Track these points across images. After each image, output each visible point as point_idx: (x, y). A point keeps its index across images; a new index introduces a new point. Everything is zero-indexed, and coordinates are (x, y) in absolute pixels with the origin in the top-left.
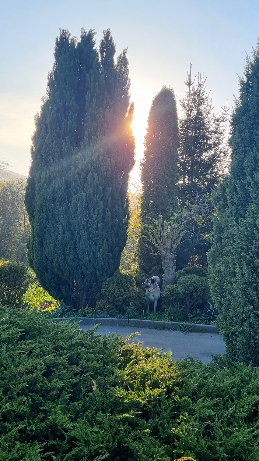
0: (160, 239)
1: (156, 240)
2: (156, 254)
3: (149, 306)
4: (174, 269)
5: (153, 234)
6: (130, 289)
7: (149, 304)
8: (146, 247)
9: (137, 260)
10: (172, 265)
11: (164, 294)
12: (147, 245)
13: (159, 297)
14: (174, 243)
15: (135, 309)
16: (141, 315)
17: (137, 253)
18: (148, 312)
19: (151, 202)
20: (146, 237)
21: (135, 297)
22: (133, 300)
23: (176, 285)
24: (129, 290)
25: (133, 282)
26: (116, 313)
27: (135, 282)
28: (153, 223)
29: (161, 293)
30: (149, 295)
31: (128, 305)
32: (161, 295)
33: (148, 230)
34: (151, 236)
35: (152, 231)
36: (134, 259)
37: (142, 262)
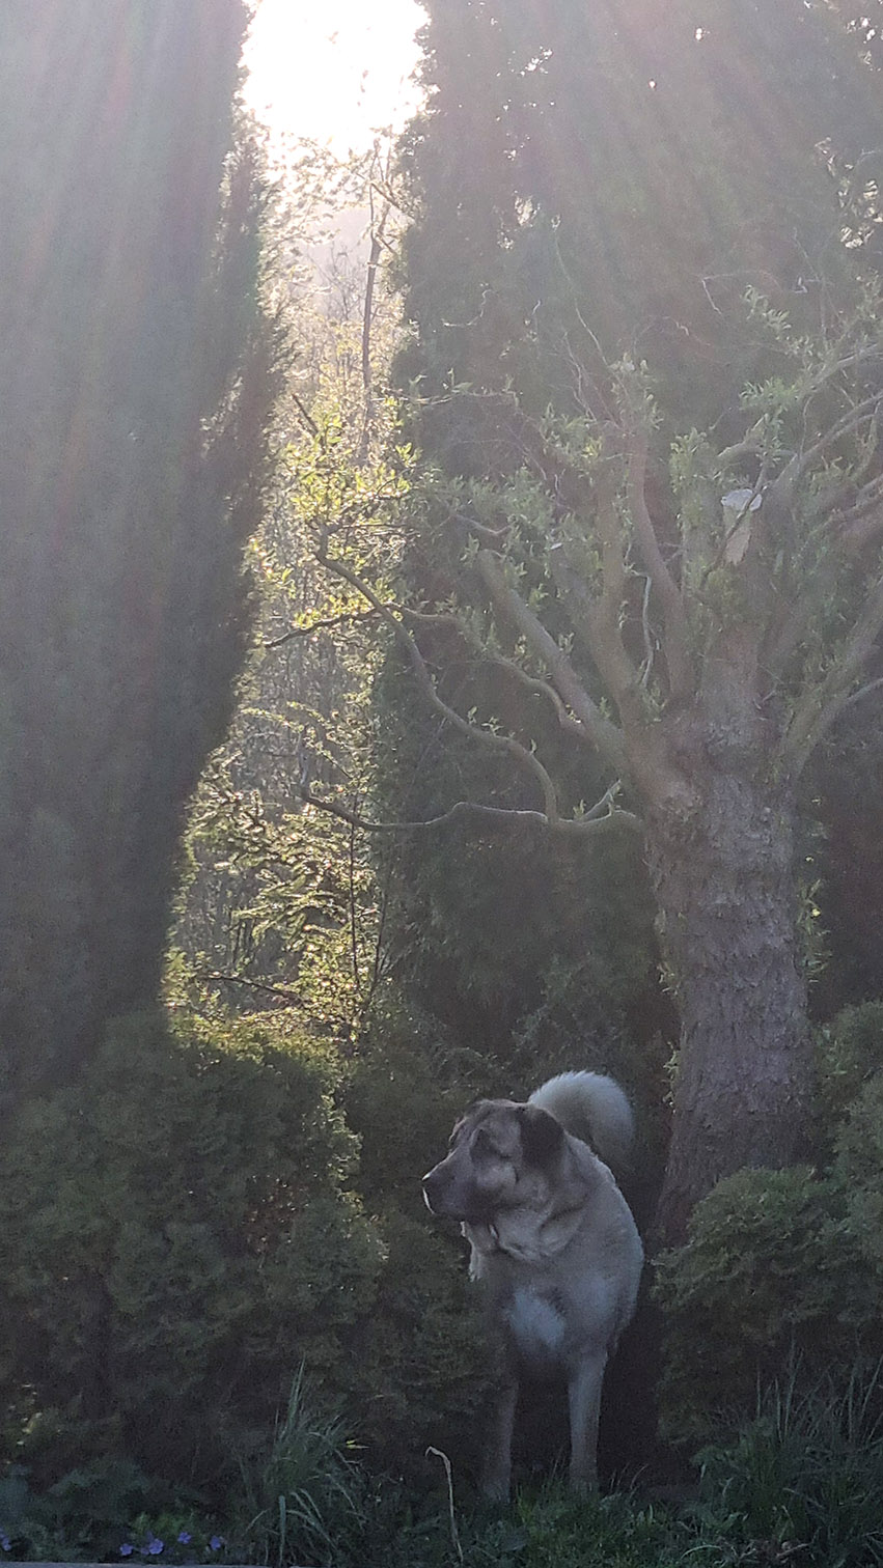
0: (632, 643)
1: (582, 659)
2: (582, 819)
3: (507, 1413)
4: (796, 991)
5: (550, 587)
6: (286, 1227)
7: (513, 1394)
8: (473, 744)
9: (366, 897)
10: (777, 943)
11: (679, 1281)
12: (483, 716)
13: (620, 1311)
14: (796, 692)
15: (351, 1454)
16: (415, 1520)
17: (366, 812)
18: (496, 1490)
19: (525, 213)
20: (470, 621)
21: (346, 1319)
22: (321, 1350)
23: (820, 1176)
24: (274, 1241)
25: (325, 1149)
26: (135, 1504)
27: (341, 1145)
28: (551, 462)
29: (648, 1273)
30: (505, 1297)
31: (270, 1414)
32: (643, 1292)
33: (486, 542)
34: (525, 611)
35: (539, 549)
36: (330, 882)
37: (422, 915)
